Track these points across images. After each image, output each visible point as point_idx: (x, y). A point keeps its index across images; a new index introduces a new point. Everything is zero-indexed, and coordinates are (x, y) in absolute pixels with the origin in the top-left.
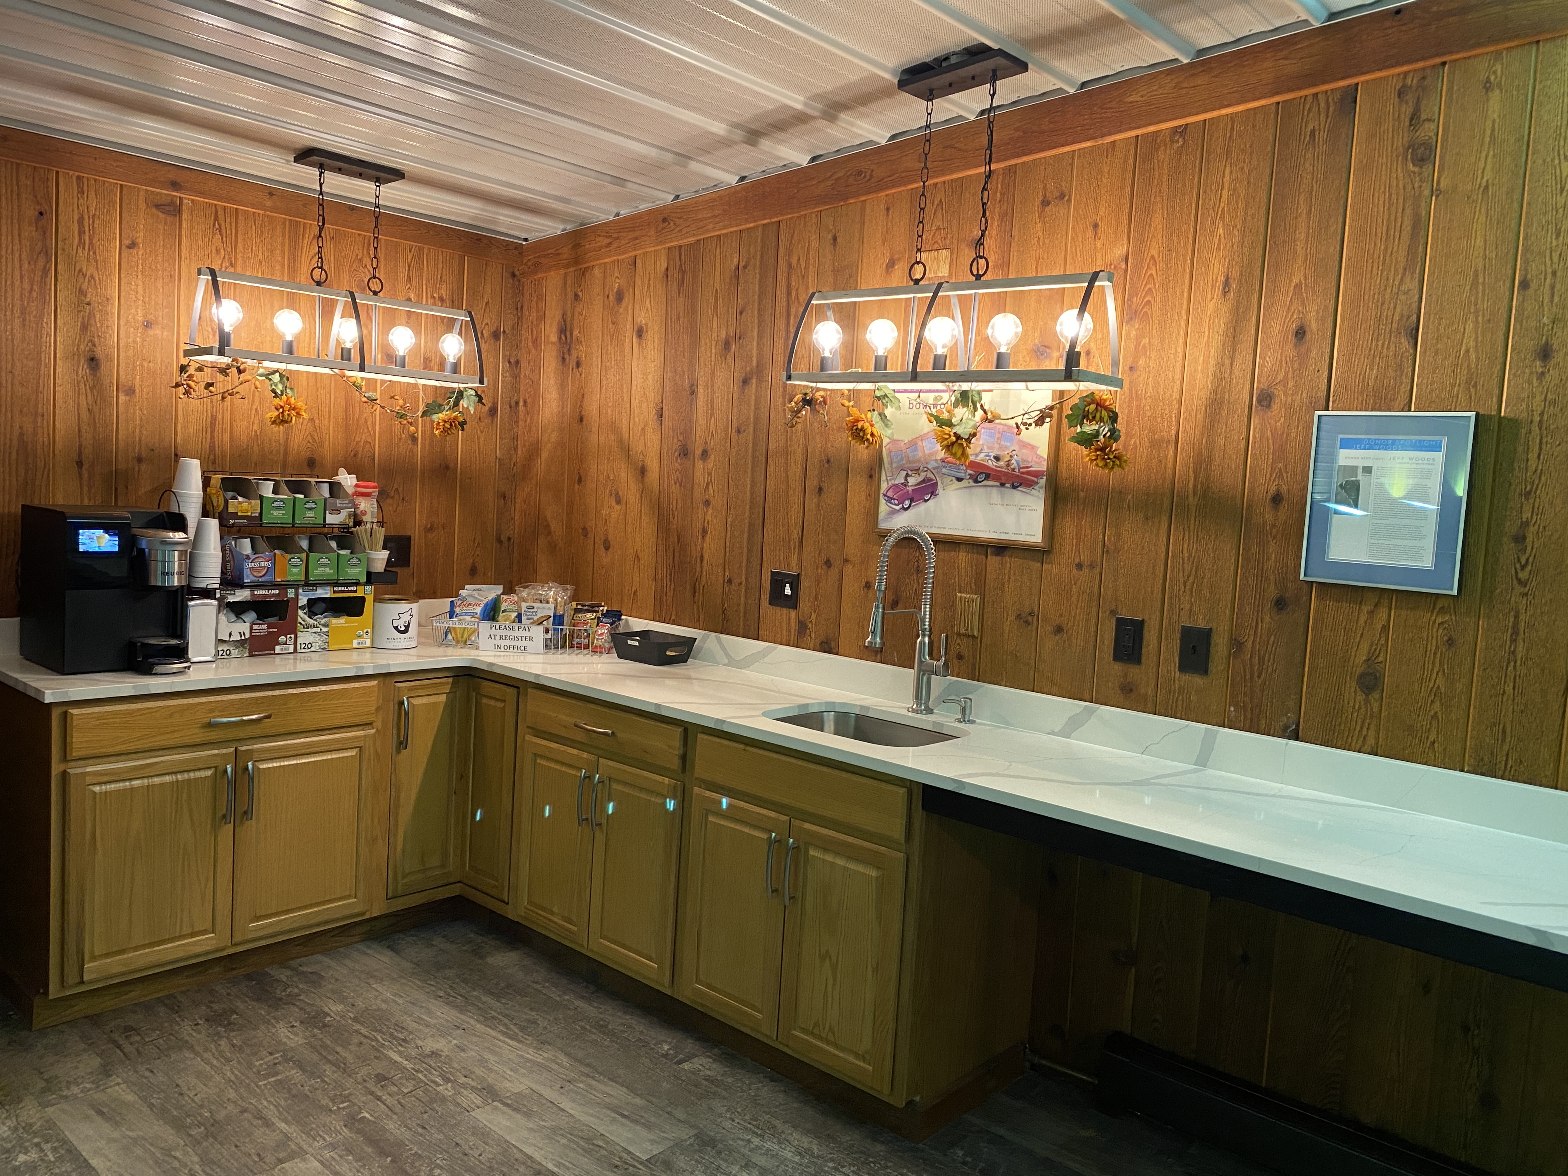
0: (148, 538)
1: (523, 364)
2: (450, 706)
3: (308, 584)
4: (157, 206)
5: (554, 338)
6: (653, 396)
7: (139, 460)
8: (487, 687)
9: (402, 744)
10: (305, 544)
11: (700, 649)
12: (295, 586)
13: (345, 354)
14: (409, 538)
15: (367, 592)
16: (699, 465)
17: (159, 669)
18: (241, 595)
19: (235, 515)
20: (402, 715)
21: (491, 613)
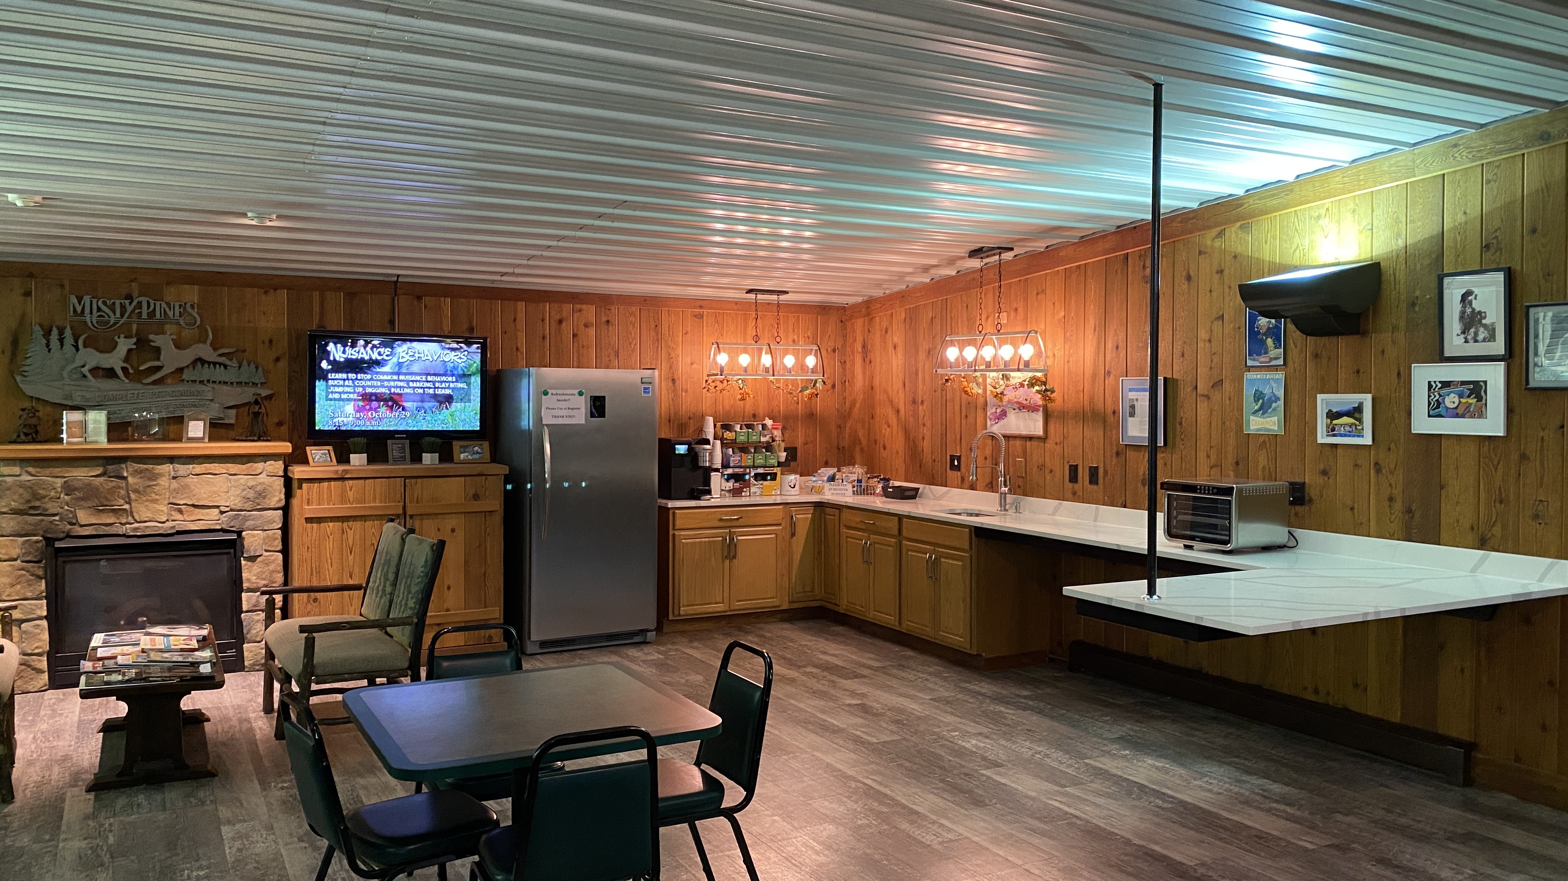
0: (698, 447)
1: (848, 363)
2: (813, 519)
3: (755, 467)
4: (695, 316)
5: (860, 350)
6: (901, 377)
7: (690, 418)
8: (828, 510)
9: (793, 535)
10: (753, 450)
11: (922, 493)
12: (749, 467)
13: (767, 370)
14: (796, 448)
15: (777, 470)
16: (920, 407)
17: (702, 498)
18: (730, 471)
19: (726, 439)
20: (793, 524)
21: (832, 479)
